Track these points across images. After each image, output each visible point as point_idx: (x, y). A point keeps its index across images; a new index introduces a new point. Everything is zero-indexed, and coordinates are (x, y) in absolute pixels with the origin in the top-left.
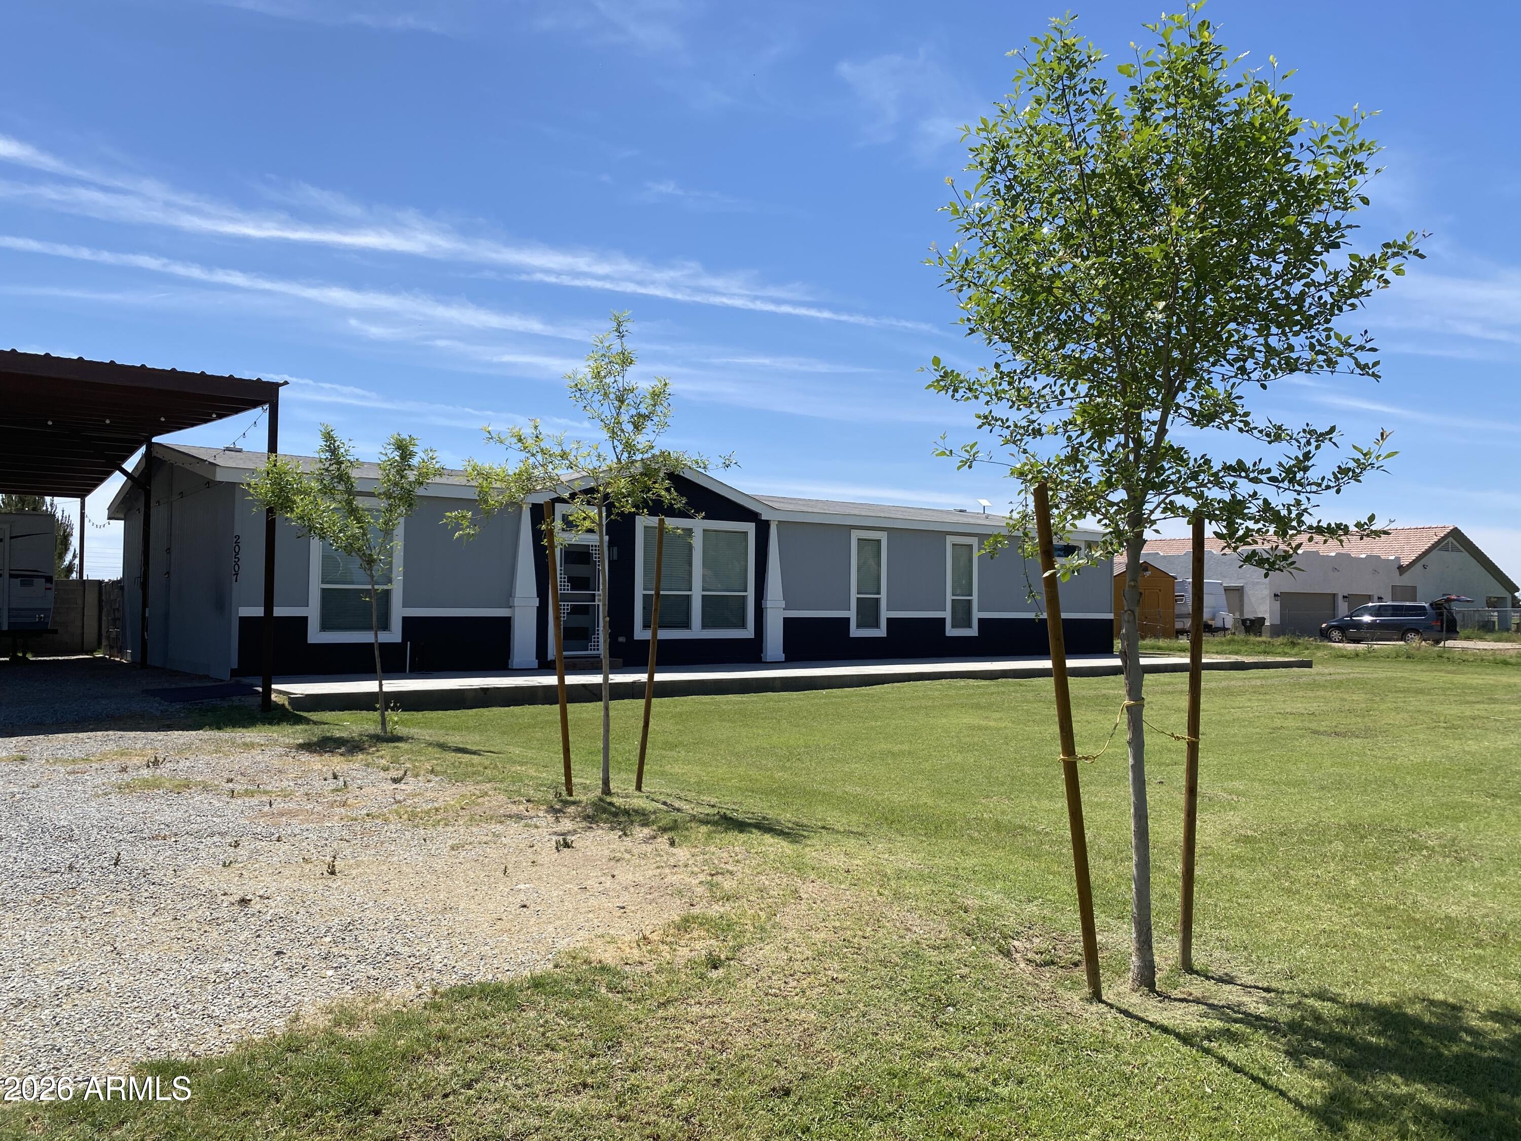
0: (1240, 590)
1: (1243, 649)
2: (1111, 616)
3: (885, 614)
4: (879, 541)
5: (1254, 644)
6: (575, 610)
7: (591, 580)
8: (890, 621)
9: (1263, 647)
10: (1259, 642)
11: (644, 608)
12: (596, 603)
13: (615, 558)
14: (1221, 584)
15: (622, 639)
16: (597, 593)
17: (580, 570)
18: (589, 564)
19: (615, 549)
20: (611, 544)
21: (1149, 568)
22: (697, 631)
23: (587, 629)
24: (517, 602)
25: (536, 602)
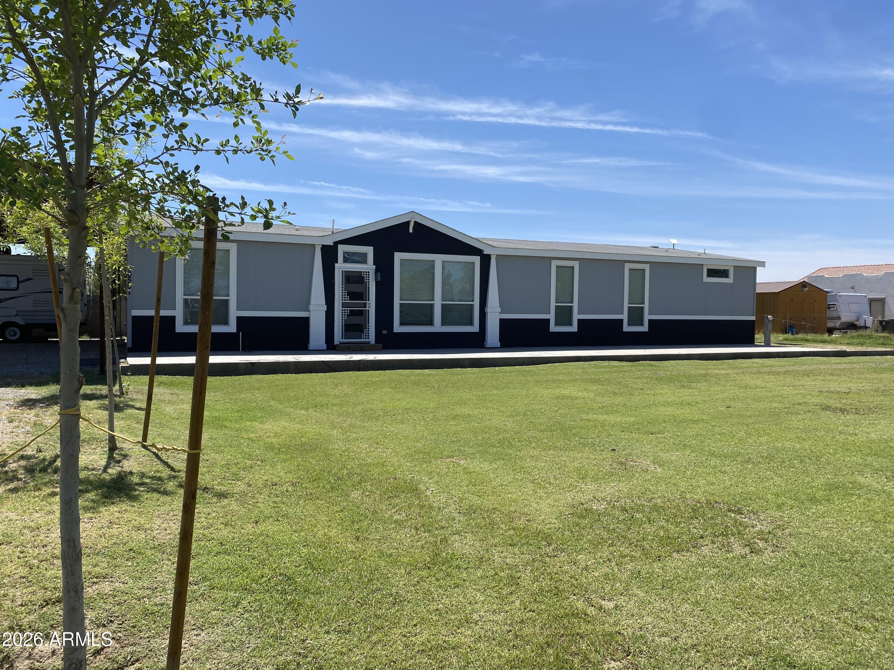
0: (882, 301)
1: (868, 341)
2: (753, 318)
3: (576, 316)
4: (573, 268)
5: (876, 338)
6: (352, 313)
7: (364, 294)
8: (579, 321)
9: (881, 341)
10: (880, 337)
11: (401, 312)
12: (367, 309)
13: (379, 280)
14: (865, 296)
15: (385, 332)
16: (367, 302)
17: (356, 288)
18: (363, 283)
19: (379, 274)
20: (377, 271)
21: (807, 285)
22: (438, 327)
23: (362, 325)
24: (311, 308)
25: (325, 308)
